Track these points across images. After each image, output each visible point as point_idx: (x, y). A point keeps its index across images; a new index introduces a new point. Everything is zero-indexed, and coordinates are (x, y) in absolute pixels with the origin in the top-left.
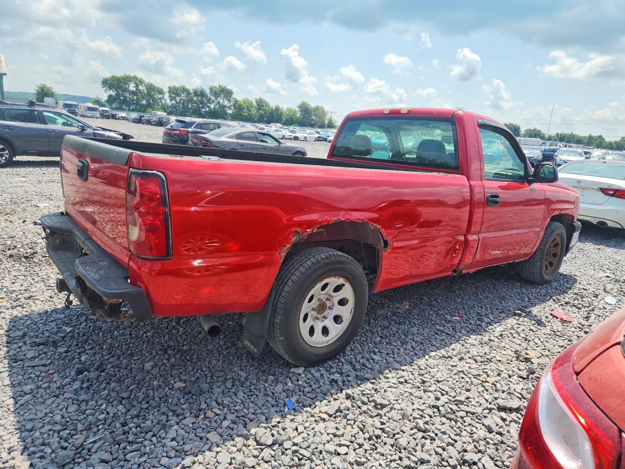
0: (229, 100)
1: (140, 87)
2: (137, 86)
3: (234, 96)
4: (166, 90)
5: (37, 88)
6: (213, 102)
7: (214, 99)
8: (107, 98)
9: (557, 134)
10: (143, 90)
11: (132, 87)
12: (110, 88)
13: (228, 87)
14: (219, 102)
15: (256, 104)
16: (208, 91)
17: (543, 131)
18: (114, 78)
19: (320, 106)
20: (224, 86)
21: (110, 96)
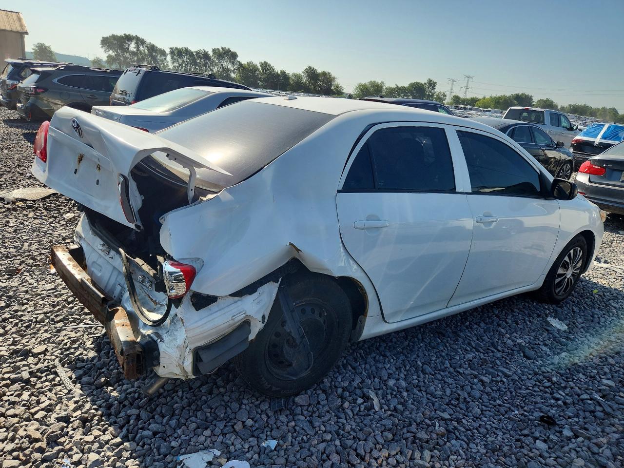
0: (233, 63)
1: (141, 48)
2: (138, 47)
3: (238, 59)
4: (168, 51)
5: (35, 48)
6: (216, 64)
7: (217, 61)
8: (106, 59)
9: (570, 106)
10: (144, 51)
11: (132, 47)
12: (110, 48)
13: (233, 50)
14: (222, 65)
15: (260, 68)
16: (211, 54)
17: (555, 102)
18: (114, 37)
19: (327, 71)
20: (227, 48)
21: (109, 57)
